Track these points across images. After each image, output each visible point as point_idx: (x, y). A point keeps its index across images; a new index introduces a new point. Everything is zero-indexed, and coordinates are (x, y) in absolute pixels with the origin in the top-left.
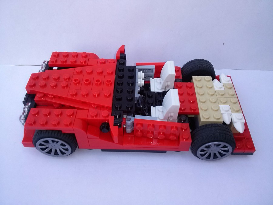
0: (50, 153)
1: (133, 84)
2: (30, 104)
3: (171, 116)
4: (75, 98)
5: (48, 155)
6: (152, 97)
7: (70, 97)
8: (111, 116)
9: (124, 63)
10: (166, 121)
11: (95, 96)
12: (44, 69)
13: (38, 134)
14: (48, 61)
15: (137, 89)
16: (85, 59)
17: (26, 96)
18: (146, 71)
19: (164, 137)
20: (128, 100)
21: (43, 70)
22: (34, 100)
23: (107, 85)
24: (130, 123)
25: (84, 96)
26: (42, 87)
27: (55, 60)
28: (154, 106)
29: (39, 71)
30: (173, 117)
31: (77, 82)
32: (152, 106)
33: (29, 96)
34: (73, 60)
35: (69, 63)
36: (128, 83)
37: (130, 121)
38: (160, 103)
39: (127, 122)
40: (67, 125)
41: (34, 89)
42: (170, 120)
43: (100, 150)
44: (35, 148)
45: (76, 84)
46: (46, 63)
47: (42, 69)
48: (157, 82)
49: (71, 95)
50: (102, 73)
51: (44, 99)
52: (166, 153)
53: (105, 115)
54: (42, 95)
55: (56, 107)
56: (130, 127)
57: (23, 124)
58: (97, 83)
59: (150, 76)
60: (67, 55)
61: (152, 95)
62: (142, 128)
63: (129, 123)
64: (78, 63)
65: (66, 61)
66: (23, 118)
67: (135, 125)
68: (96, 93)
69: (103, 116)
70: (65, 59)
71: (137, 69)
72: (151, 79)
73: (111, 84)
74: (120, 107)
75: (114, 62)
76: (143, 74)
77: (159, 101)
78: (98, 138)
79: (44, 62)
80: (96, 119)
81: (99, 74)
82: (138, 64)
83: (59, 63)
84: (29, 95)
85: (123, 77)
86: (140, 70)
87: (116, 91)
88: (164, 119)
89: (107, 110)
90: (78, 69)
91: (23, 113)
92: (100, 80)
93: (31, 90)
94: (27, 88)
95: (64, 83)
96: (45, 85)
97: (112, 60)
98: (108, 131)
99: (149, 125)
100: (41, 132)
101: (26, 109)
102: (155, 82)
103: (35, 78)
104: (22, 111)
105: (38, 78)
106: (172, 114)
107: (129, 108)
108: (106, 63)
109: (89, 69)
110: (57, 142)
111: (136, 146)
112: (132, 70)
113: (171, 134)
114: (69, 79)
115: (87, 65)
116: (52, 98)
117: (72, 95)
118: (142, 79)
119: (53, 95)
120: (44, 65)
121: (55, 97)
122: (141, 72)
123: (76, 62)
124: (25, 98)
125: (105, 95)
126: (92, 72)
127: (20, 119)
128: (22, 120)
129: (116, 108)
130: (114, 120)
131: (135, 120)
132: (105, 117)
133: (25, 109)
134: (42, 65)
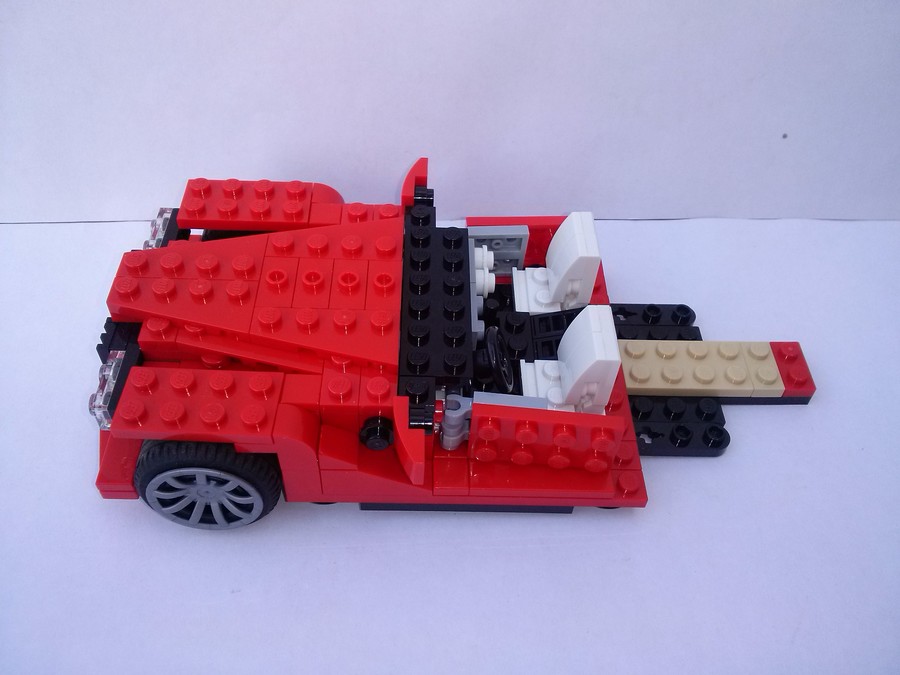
1: (463, 287)
2: (120, 354)
3: (591, 395)
4: (274, 336)
5: (180, 523)
6: (520, 329)
7: (259, 332)
8: (398, 395)
9: (430, 218)
10: (571, 409)
11: (339, 329)
12: (161, 235)
13: (150, 456)
14: (175, 212)
15: (477, 304)
16: (297, 205)
17: (106, 327)
18: (498, 244)
19: (567, 461)
20: (448, 341)
21: (159, 240)
22: (137, 343)
23: (380, 291)
24: (459, 418)
25: (303, 329)
26: (161, 298)
27: (200, 206)
28: (530, 360)
29: (146, 244)
30: (596, 397)
31: (278, 283)
32: (522, 362)
33: (116, 330)
34: (260, 206)
35: (245, 217)
36: (445, 285)
37: (457, 410)
38: (550, 351)
39: (448, 413)
40: (252, 428)
41: (134, 305)
42: (586, 406)
43: (357, 506)
44: (140, 501)
45: (273, 288)
46: (168, 215)
47: (154, 235)
48: (533, 278)
49: (262, 325)
50: (359, 251)
51: (171, 339)
52: (571, 512)
53: (376, 392)
54: (162, 326)
55: (209, 365)
56: (456, 430)
57: (100, 422)
58: (344, 285)
59: (511, 260)
60: (238, 189)
61: (523, 325)
62: (496, 435)
63: (454, 416)
64: (277, 217)
65: (235, 212)
66: (100, 401)
67: (475, 423)
68: (344, 319)
69: (369, 395)
70: (233, 203)
71: (472, 237)
72: (515, 269)
73: (391, 290)
74: (425, 367)
75: (397, 216)
76: (492, 253)
77: (544, 344)
78: (355, 467)
79: (162, 212)
80: (346, 404)
81: (348, 253)
82: (472, 221)
83: (212, 216)
84: (117, 324)
85: (426, 265)
86: (480, 242)
87: (409, 312)
88: (567, 403)
89: (382, 375)
90: (281, 239)
91: (102, 387)
92: (356, 275)
93: (122, 309)
94: (111, 301)
95: (237, 287)
96: (173, 294)
97: (389, 207)
98: (387, 443)
99: (519, 424)
100: (162, 448)
101: (110, 373)
102: (530, 280)
103: (135, 266)
104: (98, 383)
105: (145, 267)
106: (594, 388)
107: (452, 368)
108: (370, 217)
109: (314, 239)
111: (475, 491)
112: (457, 241)
113: (590, 452)
114: (252, 271)
115: (308, 226)
116: (195, 336)
117: (266, 327)
118: (490, 271)
119: (199, 326)
120: (160, 222)
121: (206, 332)
122: (485, 247)
123: (268, 213)
124: (103, 336)
125: (373, 326)
126: (325, 250)
127: (92, 408)
128: (96, 410)
129: (412, 368)
130: (410, 408)
131: (475, 405)
132: (375, 398)
133: (105, 373)
134: (153, 223)
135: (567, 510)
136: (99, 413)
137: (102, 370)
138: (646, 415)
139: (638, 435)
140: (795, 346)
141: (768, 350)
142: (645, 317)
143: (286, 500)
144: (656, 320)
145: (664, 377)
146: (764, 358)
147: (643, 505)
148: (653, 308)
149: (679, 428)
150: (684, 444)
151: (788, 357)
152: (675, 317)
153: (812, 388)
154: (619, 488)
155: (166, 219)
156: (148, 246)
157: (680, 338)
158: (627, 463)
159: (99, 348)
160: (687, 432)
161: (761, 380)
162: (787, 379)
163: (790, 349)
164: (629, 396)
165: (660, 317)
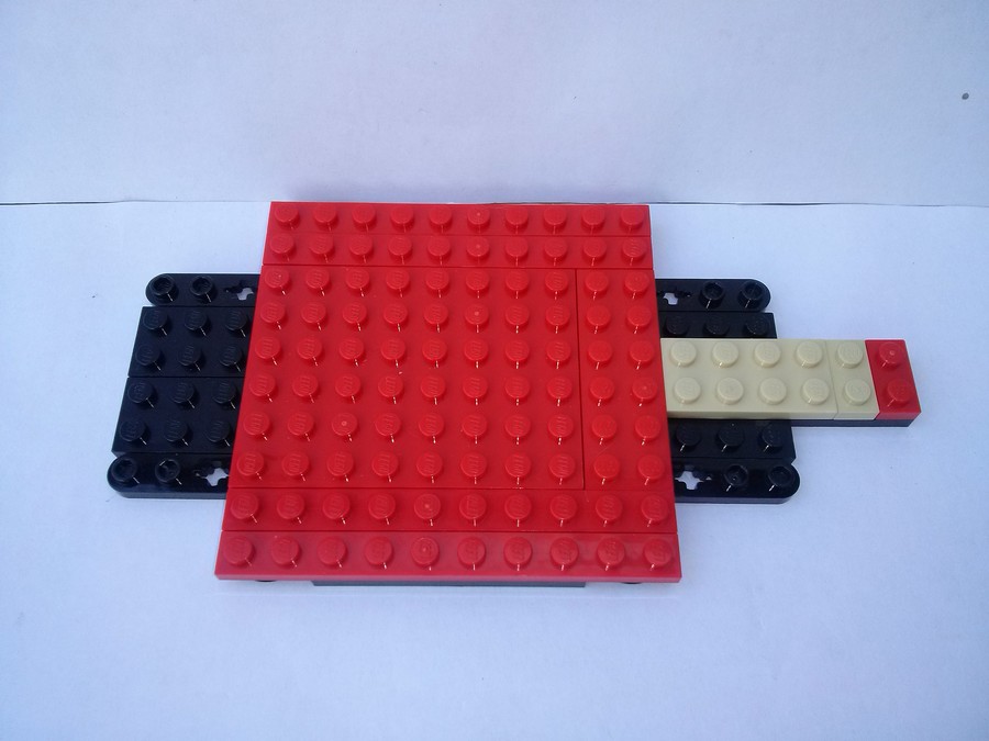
138: (690, 449)
139: (676, 475)
141: (861, 354)
142: (702, 300)
144: (716, 304)
145: (718, 397)
146: (856, 367)
148: (712, 286)
149: (733, 469)
151: (888, 365)
152: (742, 300)
153: (917, 410)
157: (746, 334)
158: (659, 523)
160: (743, 475)
161: (848, 401)
162: (884, 398)
163: (892, 353)
164: (671, 421)
165: (721, 299)
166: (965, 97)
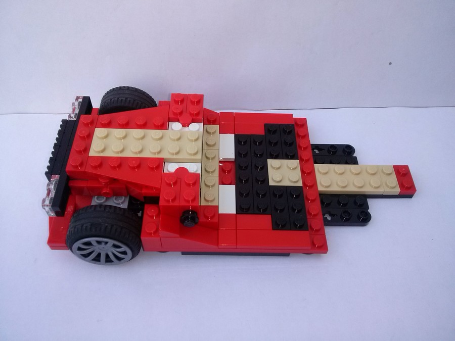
0: (99, 261)
2: (57, 177)
12: (77, 111)
21: (76, 114)
22: (65, 171)
29: (70, 116)
33: (55, 163)
43: (180, 253)
44: (68, 252)
46: (80, 100)
47: (73, 111)
51: (83, 170)
53: (188, 198)
54: (78, 162)
57: (48, 213)
66: (47, 202)
69: (185, 199)
78: (178, 236)
79: (77, 98)
80: (173, 204)
91: (48, 194)
98: (194, 224)
101: (52, 187)
104: (46, 192)
108: (185, 101)
110: (106, 243)
111: (239, 246)
116: (95, 168)
120: (76, 104)
124: (48, 167)
127: (43, 206)
128: (45, 207)
132: (188, 201)
133: (50, 187)
134: (73, 104)
135: (287, 255)
136: (47, 208)
137: (48, 185)
138: (328, 205)
139: (324, 215)
140: (406, 167)
141: (392, 170)
142: (329, 151)
143: (144, 250)
144: (334, 153)
145: (338, 185)
146: (390, 174)
147: (326, 253)
148: (333, 146)
149: (345, 212)
150: (347, 220)
151: (403, 174)
152: (344, 151)
153: (415, 190)
154: (313, 244)
155: (80, 102)
156: (71, 117)
157: (347, 163)
158: (318, 231)
159: (46, 173)
160: (349, 214)
161: (388, 186)
162: (401, 185)
163: (403, 169)
164: (320, 194)
165: (336, 151)
166: (390, 64)
